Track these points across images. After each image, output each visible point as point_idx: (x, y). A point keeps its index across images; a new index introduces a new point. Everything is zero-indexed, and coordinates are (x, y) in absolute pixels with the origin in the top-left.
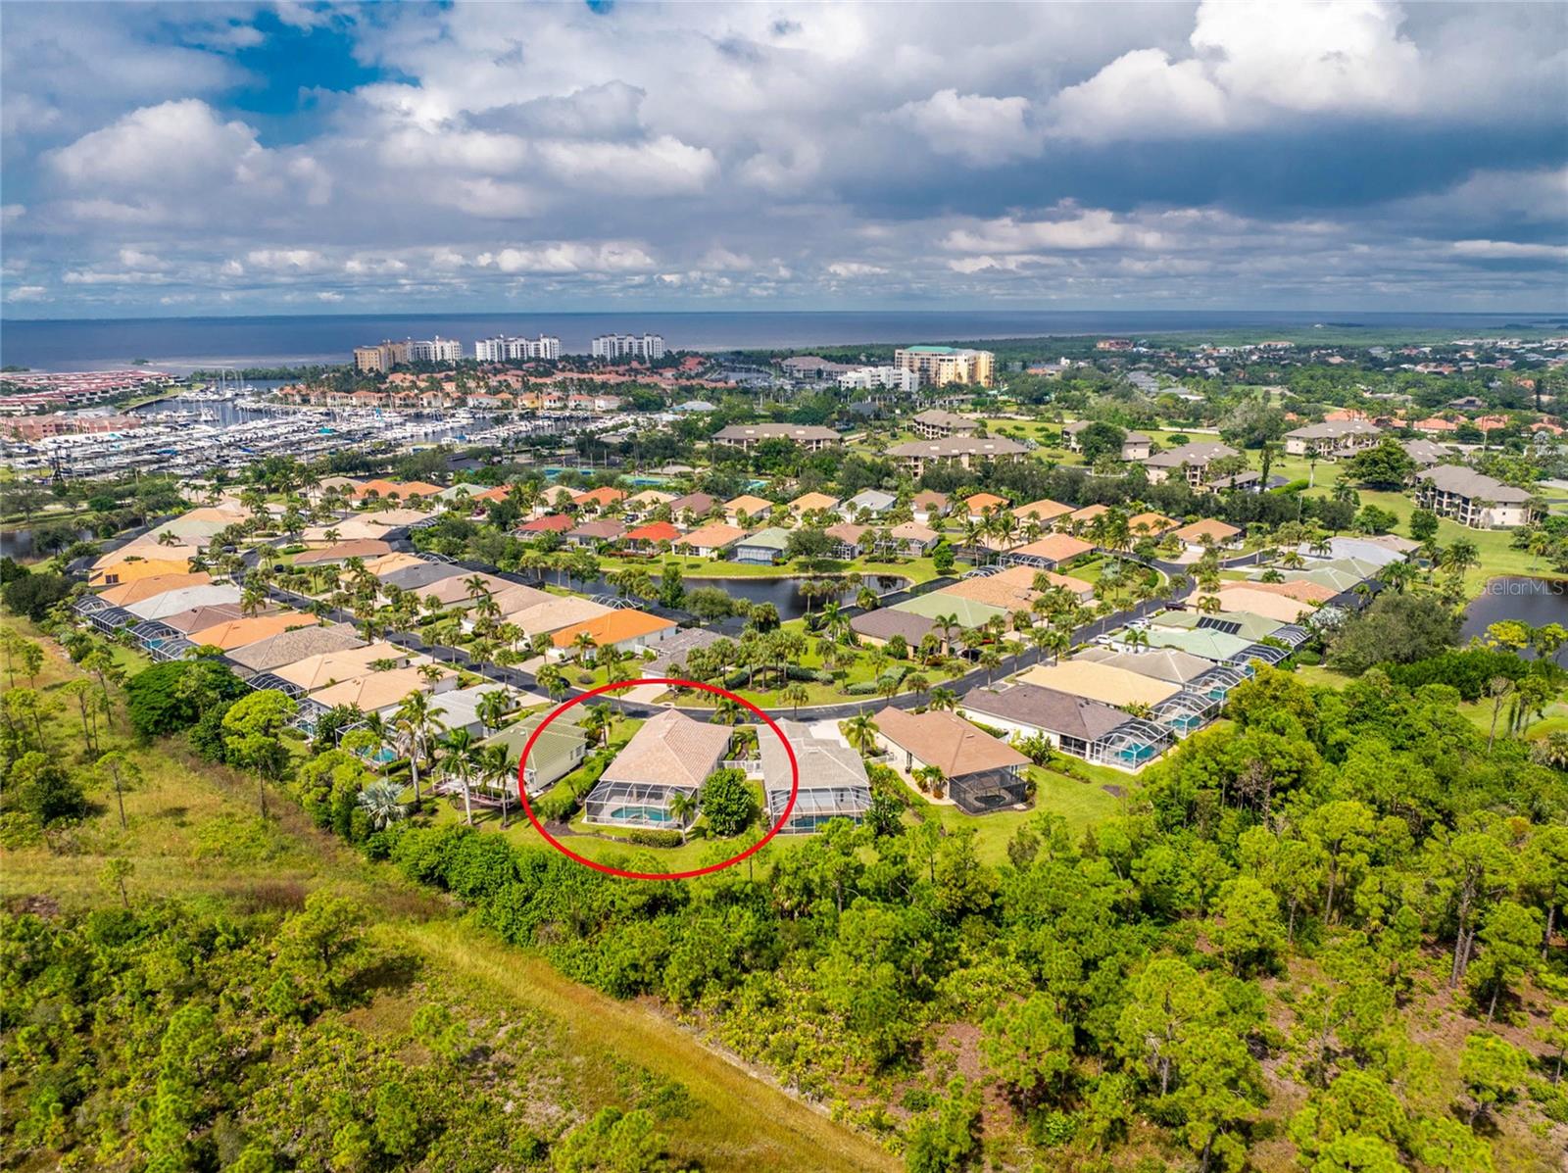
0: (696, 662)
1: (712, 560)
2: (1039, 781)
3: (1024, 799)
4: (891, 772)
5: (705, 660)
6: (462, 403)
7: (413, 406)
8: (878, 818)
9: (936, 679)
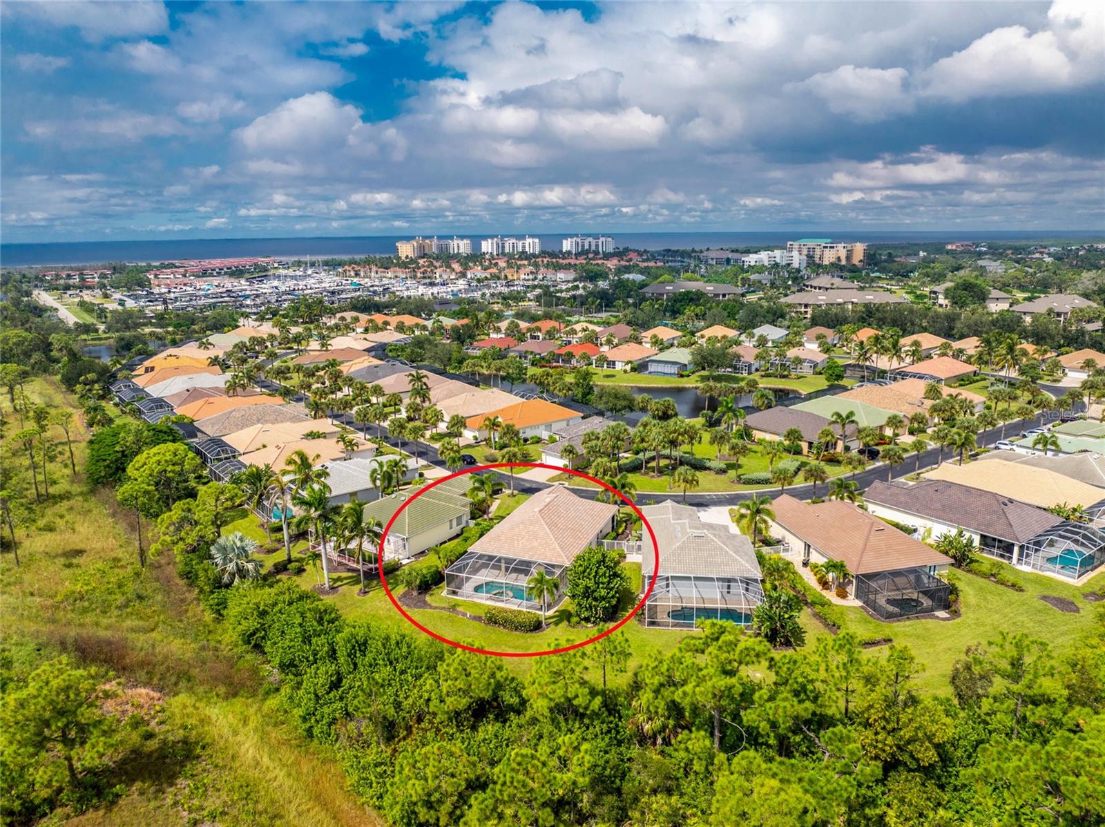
0: (590, 444)
1: (625, 371)
2: (960, 585)
3: (947, 606)
4: (788, 563)
5: (599, 443)
6: (463, 275)
7: (429, 278)
8: (771, 618)
9: (835, 473)
